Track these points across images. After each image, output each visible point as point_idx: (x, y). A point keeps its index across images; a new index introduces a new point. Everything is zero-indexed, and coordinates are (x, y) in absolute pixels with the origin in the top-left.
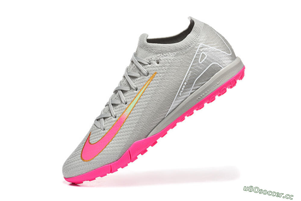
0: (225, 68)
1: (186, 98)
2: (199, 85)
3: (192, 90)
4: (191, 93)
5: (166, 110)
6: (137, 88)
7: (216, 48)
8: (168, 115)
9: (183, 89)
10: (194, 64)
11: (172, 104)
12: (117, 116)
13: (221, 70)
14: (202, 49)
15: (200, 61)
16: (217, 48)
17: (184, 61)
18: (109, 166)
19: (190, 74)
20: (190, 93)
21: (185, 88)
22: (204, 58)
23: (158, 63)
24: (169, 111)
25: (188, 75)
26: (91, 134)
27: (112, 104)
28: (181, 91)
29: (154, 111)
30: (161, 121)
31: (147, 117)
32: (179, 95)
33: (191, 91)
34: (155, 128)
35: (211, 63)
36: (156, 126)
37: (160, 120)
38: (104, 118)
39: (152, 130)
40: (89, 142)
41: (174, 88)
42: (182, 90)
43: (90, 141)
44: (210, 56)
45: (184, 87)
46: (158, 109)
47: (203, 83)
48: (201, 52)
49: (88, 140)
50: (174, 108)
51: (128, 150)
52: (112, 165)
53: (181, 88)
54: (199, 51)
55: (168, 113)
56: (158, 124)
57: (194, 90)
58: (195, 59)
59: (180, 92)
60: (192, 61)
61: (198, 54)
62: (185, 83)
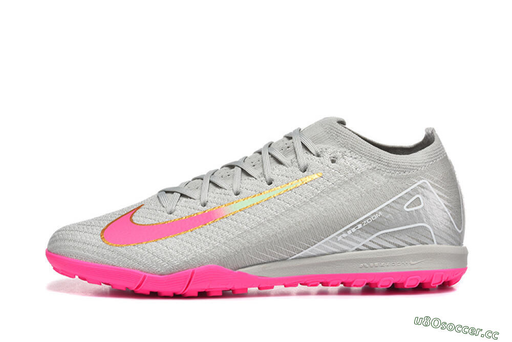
0: (439, 246)
1: (345, 251)
2: (380, 245)
3: (364, 245)
4: (358, 250)
5: (299, 248)
6: (273, 180)
7: (444, 204)
8: (296, 258)
9: (349, 232)
10: (393, 205)
11: (316, 245)
12: (209, 204)
13: (430, 245)
14: (423, 190)
15: (407, 207)
16: (446, 206)
17: (379, 188)
18: (141, 275)
19: (376, 216)
20: (356, 248)
21: (353, 233)
22: (415, 206)
23: (333, 161)
24: (302, 253)
25: (372, 215)
26: (143, 207)
27: (210, 182)
28: (345, 235)
29: (278, 235)
30: (277, 261)
31: (261, 236)
32: (337, 239)
33: (360, 246)
34: (260, 264)
35: (423, 222)
36: (265, 263)
37: (278, 257)
38: (182, 195)
39: (254, 265)
40: (131, 217)
41: (336, 221)
42: (347, 233)
43: (133, 218)
44: (427, 210)
45: (354, 230)
46: (288, 236)
47: (387, 246)
48: (418, 194)
49: (131, 213)
50: (314, 254)
51: (192, 270)
52: (149, 277)
53: (348, 230)
54: (415, 190)
55: (297, 255)
56: (270, 262)
57: (366, 246)
58: (400, 198)
59: (341, 233)
60: (394, 196)
61: (412, 193)
62: (360, 226)
